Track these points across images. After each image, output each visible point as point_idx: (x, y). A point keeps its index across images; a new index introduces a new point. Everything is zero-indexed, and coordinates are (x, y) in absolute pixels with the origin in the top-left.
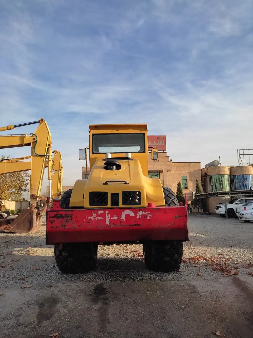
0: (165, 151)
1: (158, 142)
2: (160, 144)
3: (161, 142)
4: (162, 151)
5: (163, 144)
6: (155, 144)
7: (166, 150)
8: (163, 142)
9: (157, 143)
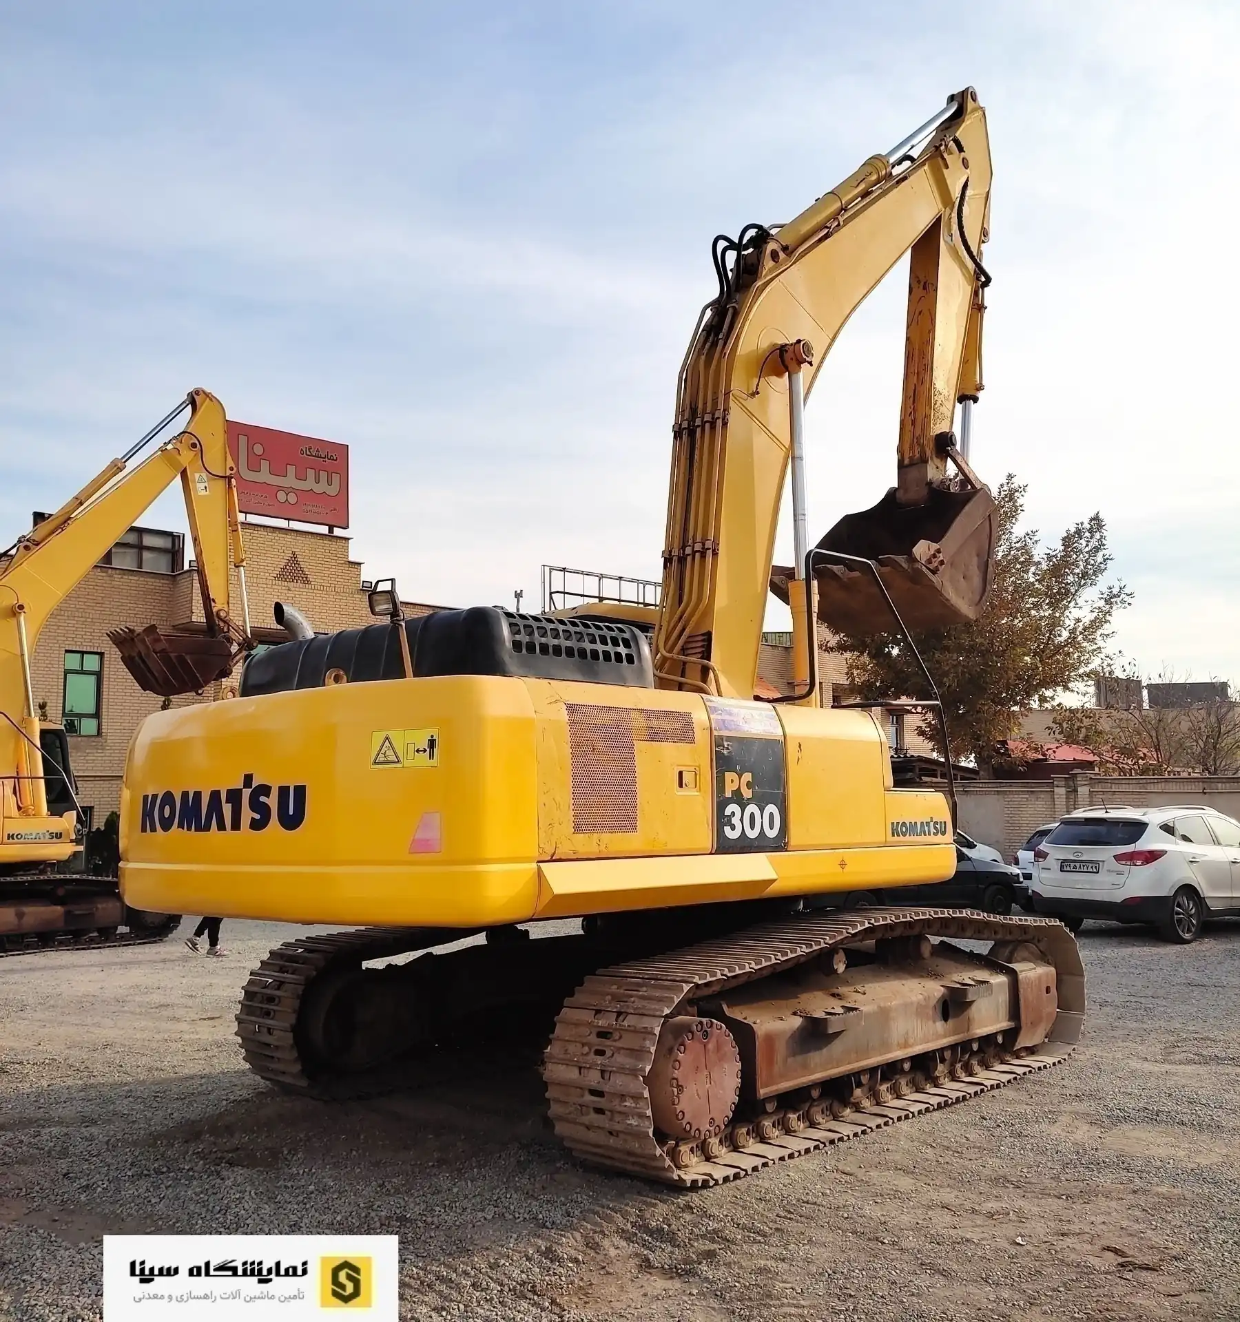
0: (338, 532)
1: (311, 473)
2: (318, 489)
3: (323, 475)
4: (324, 530)
5: (333, 490)
6: (290, 481)
7: (346, 527)
8: (336, 478)
9: (301, 477)
